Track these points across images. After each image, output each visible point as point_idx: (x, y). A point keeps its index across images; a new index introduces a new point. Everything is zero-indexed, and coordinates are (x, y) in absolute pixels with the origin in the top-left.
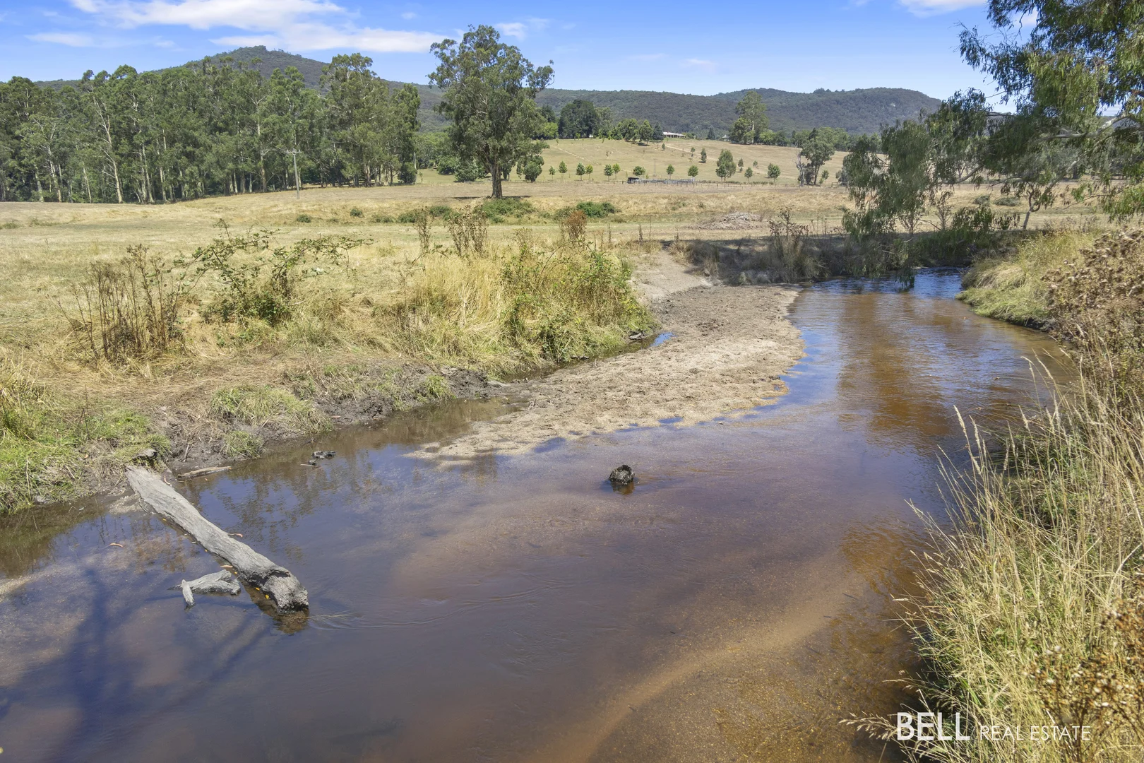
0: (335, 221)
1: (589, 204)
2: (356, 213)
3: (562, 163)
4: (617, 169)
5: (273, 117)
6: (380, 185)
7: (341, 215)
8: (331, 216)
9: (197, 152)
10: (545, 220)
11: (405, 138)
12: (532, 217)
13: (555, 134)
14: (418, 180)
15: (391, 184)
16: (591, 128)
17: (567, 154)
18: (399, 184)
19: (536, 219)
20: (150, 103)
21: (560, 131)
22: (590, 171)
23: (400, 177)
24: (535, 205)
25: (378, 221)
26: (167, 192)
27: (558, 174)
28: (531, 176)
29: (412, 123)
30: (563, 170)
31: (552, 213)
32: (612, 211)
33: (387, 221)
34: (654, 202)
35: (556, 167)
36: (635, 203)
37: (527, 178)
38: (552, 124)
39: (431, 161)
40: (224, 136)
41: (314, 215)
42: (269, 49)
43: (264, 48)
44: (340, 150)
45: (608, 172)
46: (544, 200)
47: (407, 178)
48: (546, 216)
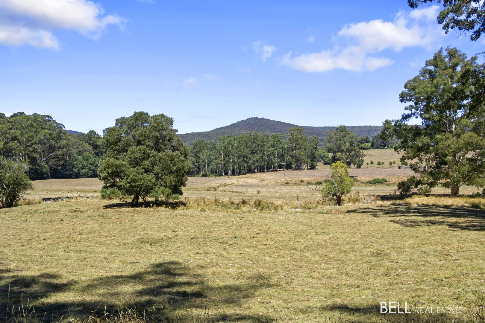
0: (296, 184)
1: (378, 179)
2: (302, 181)
3: (372, 161)
4: (394, 163)
5: (271, 149)
6: (304, 169)
7: (298, 182)
8: (295, 182)
9: (247, 160)
10: (362, 184)
11: (313, 154)
12: (358, 183)
13: (370, 148)
14: (317, 167)
15: (307, 169)
16: (385, 145)
17: (375, 156)
18: (310, 169)
19: (359, 184)
20: (235, 146)
21: (372, 146)
22: (383, 163)
23: (310, 166)
24: (359, 179)
25: (309, 184)
26: (237, 172)
27: (370, 165)
28: (359, 166)
29: (316, 149)
30: (372, 163)
31: (365, 182)
32: (386, 181)
33: (311, 184)
34: (402, 179)
35: (369, 162)
36: (395, 179)
37: (357, 167)
38: (369, 143)
39: (320, 160)
40: (255, 155)
41: (290, 182)
42: (259, 118)
43: (257, 117)
44: (290, 158)
45: (390, 164)
46: (362, 178)
47: (313, 167)
48: (363, 183)
